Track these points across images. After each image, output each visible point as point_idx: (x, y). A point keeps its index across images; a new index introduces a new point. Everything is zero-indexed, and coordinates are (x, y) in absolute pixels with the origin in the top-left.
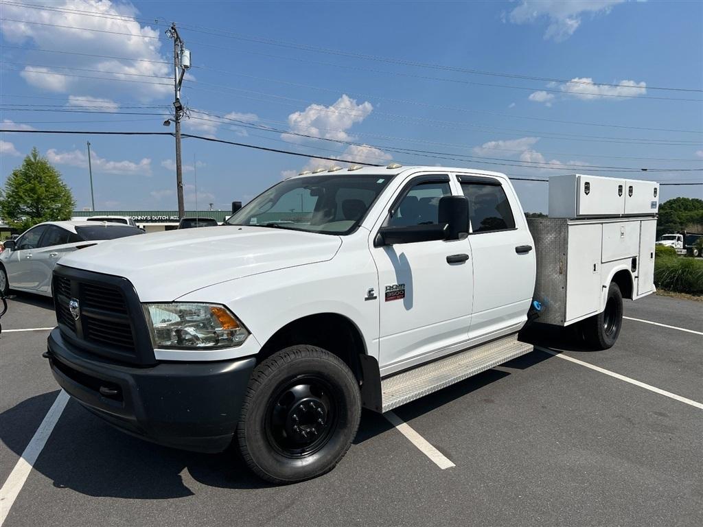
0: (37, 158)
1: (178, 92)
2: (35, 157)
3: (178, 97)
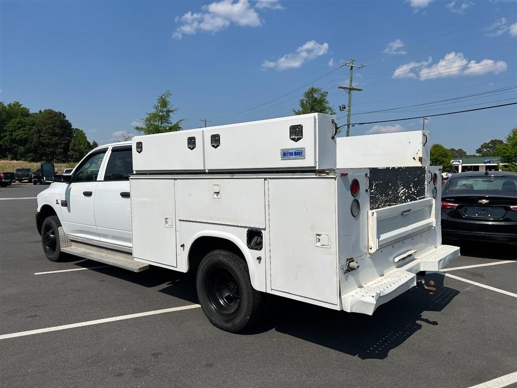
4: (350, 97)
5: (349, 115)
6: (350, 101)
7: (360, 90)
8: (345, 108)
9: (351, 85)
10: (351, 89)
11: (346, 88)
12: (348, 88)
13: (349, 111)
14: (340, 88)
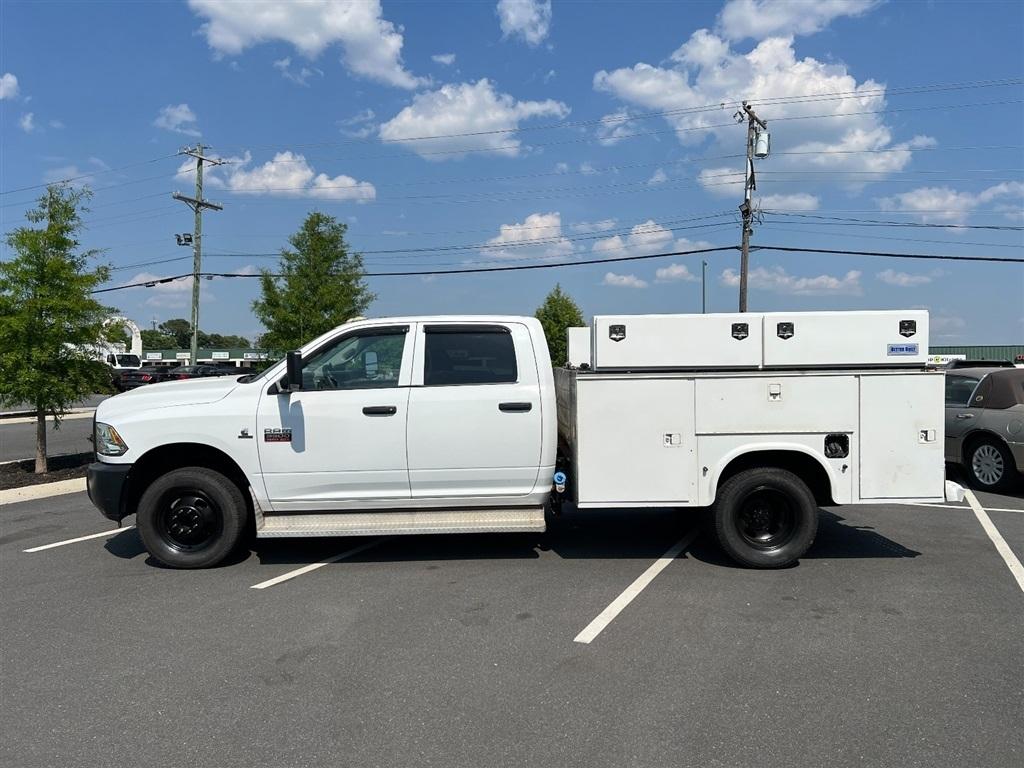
0: (562, 295)
1: (748, 191)
2: (558, 293)
3: (748, 197)
4: (198, 221)
5: (197, 256)
6: (198, 228)
7: (216, 208)
8: (190, 240)
9: (199, 196)
10: (200, 204)
11: (190, 200)
12: (195, 201)
13: (198, 247)
14: (179, 198)
